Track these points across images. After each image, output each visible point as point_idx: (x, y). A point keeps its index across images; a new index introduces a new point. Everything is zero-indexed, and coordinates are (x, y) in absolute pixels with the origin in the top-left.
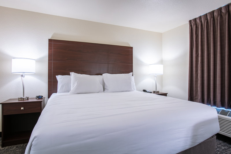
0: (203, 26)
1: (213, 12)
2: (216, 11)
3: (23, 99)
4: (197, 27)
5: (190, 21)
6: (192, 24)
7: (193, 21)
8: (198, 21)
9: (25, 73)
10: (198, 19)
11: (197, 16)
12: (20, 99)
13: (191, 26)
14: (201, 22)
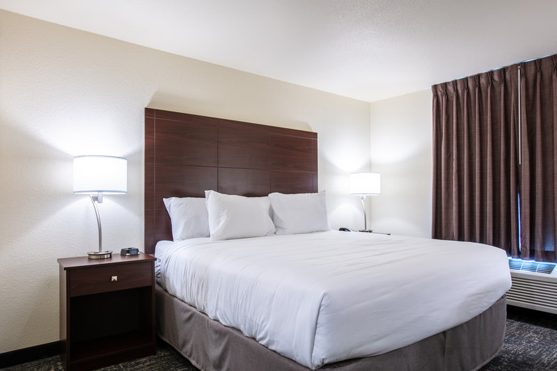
0: (461, 101)
1: (479, 76)
2: (484, 76)
3: (101, 257)
4: (447, 100)
5: (435, 87)
6: (439, 93)
7: (442, 87)
8: (451, 88)
9: (104, 193)
10: (451, 84)
11: (450, 79)
12: (93, 257)
13: (436, 95)
14: (457, 91)
